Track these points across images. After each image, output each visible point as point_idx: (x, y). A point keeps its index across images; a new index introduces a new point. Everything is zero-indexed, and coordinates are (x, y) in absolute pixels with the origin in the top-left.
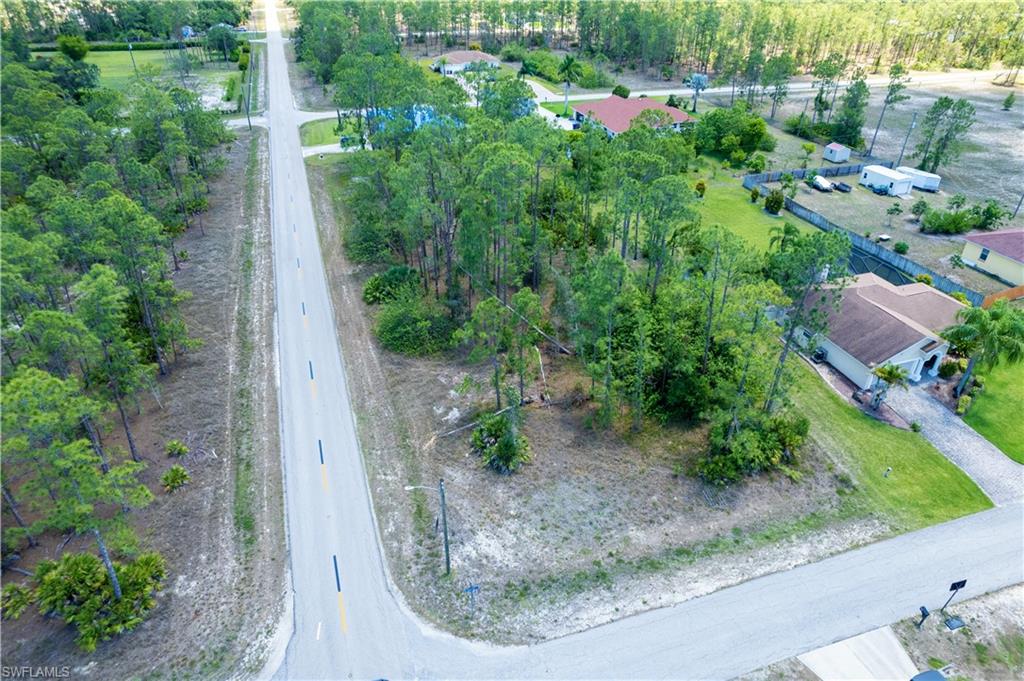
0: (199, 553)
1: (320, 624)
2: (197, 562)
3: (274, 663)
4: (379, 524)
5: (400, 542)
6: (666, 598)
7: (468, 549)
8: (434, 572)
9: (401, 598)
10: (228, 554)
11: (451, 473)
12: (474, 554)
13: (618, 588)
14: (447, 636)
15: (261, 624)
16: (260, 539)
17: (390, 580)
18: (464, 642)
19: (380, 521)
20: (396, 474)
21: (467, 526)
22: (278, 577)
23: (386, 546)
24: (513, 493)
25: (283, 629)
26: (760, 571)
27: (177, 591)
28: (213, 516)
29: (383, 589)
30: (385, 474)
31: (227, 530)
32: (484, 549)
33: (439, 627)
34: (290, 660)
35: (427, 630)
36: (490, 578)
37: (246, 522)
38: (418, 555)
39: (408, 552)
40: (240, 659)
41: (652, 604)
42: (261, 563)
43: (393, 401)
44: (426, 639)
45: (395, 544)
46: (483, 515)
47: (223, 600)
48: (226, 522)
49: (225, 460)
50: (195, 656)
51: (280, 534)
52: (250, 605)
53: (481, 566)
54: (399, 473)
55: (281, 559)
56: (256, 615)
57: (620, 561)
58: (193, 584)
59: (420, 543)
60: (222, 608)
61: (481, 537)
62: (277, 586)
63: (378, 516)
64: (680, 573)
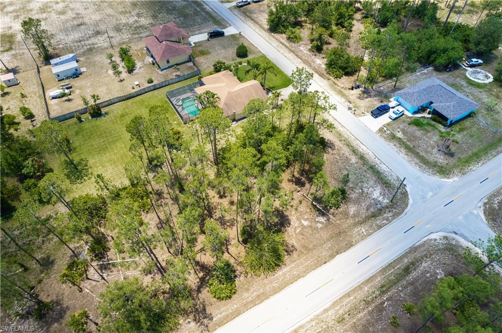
0: (428, 278)
1: (426, 227)
2: (431, 276)
3: (442, 234)
4: (386, 225)
5: (388, 217)
6: (371, 154)
7: (381, 199)
8: (393, 205)
9: (406, 211)
10: (422, 268)
11: (352, 212)
12: (382, 197)
13: (373, 164)
14: (409, 196)
15: (435, 243)
16: (410, 261)
17: (402, 215)
18: (408, 192)
19: (384, 226)
20: (361, 229)
21: (372, 201)
22: (420, 246)
23: (392, 220)
24: (353, 192)
25: (433, 236)
26: (352, 137)
27: (443, 275)
28: (412, 284)
29: (406, 215)
30: (363, 232)
31: (414, 275)
32: (378, 195)
33: (408, 199)
34: (439, 230)
35: (411, 201)
36: (386, 192)
37: (407, 270)
38: (390, 211)
39: (391, 214)
40: (446, 243)
41: (375, 157)
42: (418, 255)
43: (320, 246)
44: (413, 200)
45: (390, 218)
46: (366, 198)
47: (436, 259)
48: (411, 277)
49: (385, 298)
50: (453, 256)
51: (405, 255)
52: (432, 250)
53: (384, 195)
54: (360, 228)
55: (413, 249)
56: (434, 246)
57: (364, 164)
58: (438, 271)
59: (385, 213)
60: (438, 258)
61: (375, 196)
62: (423, 245)
63: (383, 227)
64: (362, 152)
